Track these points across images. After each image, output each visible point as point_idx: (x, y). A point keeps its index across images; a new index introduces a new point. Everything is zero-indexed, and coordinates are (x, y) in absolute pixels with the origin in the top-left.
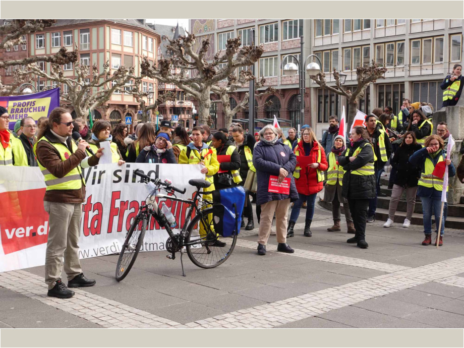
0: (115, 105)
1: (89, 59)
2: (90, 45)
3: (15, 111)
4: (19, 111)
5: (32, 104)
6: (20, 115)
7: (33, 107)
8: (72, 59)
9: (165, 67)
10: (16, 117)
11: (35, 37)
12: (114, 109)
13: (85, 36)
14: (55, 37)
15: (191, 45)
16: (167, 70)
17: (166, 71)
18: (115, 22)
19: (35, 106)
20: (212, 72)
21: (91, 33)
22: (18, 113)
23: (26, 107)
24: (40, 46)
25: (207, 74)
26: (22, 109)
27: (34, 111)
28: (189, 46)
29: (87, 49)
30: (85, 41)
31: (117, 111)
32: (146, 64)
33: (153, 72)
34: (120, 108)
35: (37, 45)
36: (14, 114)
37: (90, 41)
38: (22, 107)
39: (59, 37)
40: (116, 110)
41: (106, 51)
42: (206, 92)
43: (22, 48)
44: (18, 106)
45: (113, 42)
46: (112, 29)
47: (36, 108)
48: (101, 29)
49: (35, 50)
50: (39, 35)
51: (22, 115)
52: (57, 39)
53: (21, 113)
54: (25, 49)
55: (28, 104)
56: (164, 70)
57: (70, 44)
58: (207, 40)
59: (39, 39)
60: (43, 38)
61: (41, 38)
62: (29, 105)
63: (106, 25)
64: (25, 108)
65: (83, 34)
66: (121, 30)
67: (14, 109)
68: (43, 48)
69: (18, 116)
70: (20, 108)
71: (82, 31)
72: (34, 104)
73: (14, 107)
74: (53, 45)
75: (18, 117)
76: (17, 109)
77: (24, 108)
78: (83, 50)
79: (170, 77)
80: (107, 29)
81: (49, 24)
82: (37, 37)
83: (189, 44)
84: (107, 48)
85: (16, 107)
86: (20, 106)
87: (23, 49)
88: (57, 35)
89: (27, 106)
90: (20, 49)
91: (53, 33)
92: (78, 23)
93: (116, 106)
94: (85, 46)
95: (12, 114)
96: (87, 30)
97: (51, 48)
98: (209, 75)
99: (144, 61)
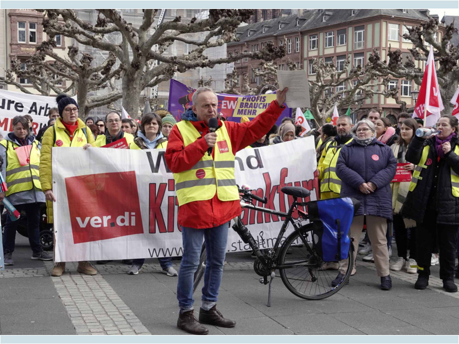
0: (390, 108)
1: (363, 59)
2: (365, 44)
3: (244, 105)
4: (248, 106)
5: (262, 100)
6: (249, 110)
7: (263, 103)
8: (279, 54)
9: (394, 59)
10: (245, 112)
11: (308, 38)
12: (389, 114)
13: (360, 34)
14: (328, 37)
15: (432, 32)
16: (397, 63)
17: (395, 64)
18: (393, 16)
19: (265, 102)
20: (451, 62)
21: (366, 30)
22: (247, 107)
23: (255, 102)
24: (313, 48)
25: (445, 66)
26: (252, 104)
27: (263, 108)
28: (430, 34)
29: (362, 48)
30: (360, 40)
31: (393, 116)
32: (375, 57)
33: (383, 67)
34: (397, 112)
35: (310, 47)
36: (243, 108)
37: (365, 39)
38: (251, 102)
39: (332, 36)
40: (392, 114)
41: (382, 49)
42: (452, 88)
43: (295, 50)
44: (247, 101)
45: (390, 38)
46: (389, 24)
47: (267, 104)
48: (377, 25)
49: (308, 51)
50: (312, 35)
51: (251, 110)
52: (330, 39)
53: (250, 109)
54: (298, 51)
55: (258, 99)
56: (393, 63)
57: (343, 44)
58: (451, 24)
59: (312, 39)
60: (316, 39)
61: (314, 39)
62: (259, 101)
63: (382, 20)
64: (255, 104)
65: (358, 32)
66: (399, 25)
67: (243, 103)
68: (316, 49)
69: (247, 111)
70: (249, 103)
71: (357, 29)
72: (265, 100)
73: (243, 100)
74: (326, 46)
75: (247, 113)
76: (246, 103)
77: (253, 103)
78: (358, 49)
79: (402, 71)
80: (384, 24)
81: (247, 17)
82: (311, 39)
83: (430, 31)
84: (384, 45)
85: (245, 101)
86: (250, 101)
87: (297, 52)
88: (330, 34)
89: (257, 101)
90: (293, 51)
91: (326, 33)
92: (352, 20)
93: (391, 110)
94: (360, 45)
95: (241, 109)
96: (362, 27)
97: (324, 49)
98: (447, 67)
99: (374, 54)
